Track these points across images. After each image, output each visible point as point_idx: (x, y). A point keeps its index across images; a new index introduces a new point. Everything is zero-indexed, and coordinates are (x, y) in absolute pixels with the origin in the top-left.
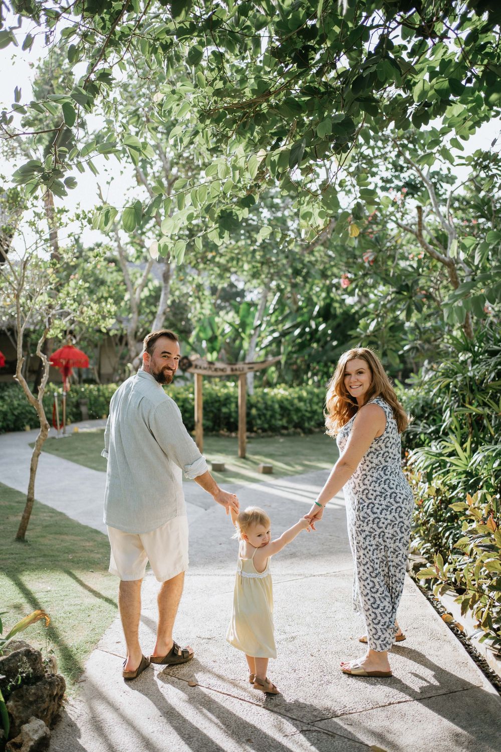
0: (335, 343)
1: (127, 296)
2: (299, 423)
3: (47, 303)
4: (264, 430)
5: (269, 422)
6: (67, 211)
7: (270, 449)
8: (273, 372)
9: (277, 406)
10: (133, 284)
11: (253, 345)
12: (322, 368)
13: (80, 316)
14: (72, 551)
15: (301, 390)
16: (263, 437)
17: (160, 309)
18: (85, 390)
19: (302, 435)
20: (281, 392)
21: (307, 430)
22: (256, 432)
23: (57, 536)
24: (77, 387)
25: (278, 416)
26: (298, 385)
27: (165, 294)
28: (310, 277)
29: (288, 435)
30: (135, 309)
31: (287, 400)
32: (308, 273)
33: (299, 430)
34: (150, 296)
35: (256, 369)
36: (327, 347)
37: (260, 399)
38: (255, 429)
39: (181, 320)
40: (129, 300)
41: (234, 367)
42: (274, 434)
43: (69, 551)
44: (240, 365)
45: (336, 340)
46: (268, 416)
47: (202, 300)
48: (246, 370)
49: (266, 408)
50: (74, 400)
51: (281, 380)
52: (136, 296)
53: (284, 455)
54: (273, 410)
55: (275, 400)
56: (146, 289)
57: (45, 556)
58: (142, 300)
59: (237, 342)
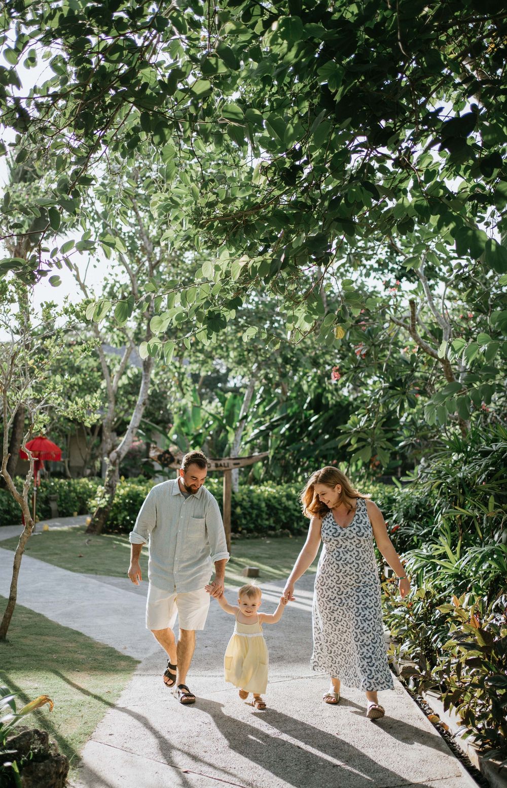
0: (327, 437)
1: (104, 384)
2: (287, 523)
3: (32, 397)
4: (250, 531)
5: (254, 522)
6: (55, 306)
7: (257, 551)
8: (260, 468)
9: (263, 505)
10: (110, 371)
11: (239, 439)
12: (312, 464)
13: (65, 411)
14: (56, 652)
15: (289, 487)
16: (248, 538)
17: (140, 399)
18: (55, 484)
19: (291, 536)
20: (267, 490)
21: (295, 531)
22: (240, 532)
23: (38, 637)
24: (47, 481)
25: (265, 516)
26: (286, 482)
27: (145, 383)
28: (300, 367)
29: (276, 536)
30: (112, 399)
31: (275, 498)
32: (298, 361)
33: (287, 531)
34: (129, 384)
35: (241, 465)
36: (319, 441)
37: (245, 497)
38: (240, 529)
39: (159, 409)
40: (105, 388)
41: (219, 463)
42: (260, 535)
43: (51, 651)
44: (225, 461)
45: (328, 433)
46: (254, 516)
47: (185, 391)
48: (231, 466)
49: (252, 507)
50: (43, 495)
51: (269, 477)
52: (114, 384)
53: (271, 558)
54: (259, 508)
55: (262, 498)
56: (124, 377)
57: (28, 655)
58: (119, 388)
59: (222, 435)
